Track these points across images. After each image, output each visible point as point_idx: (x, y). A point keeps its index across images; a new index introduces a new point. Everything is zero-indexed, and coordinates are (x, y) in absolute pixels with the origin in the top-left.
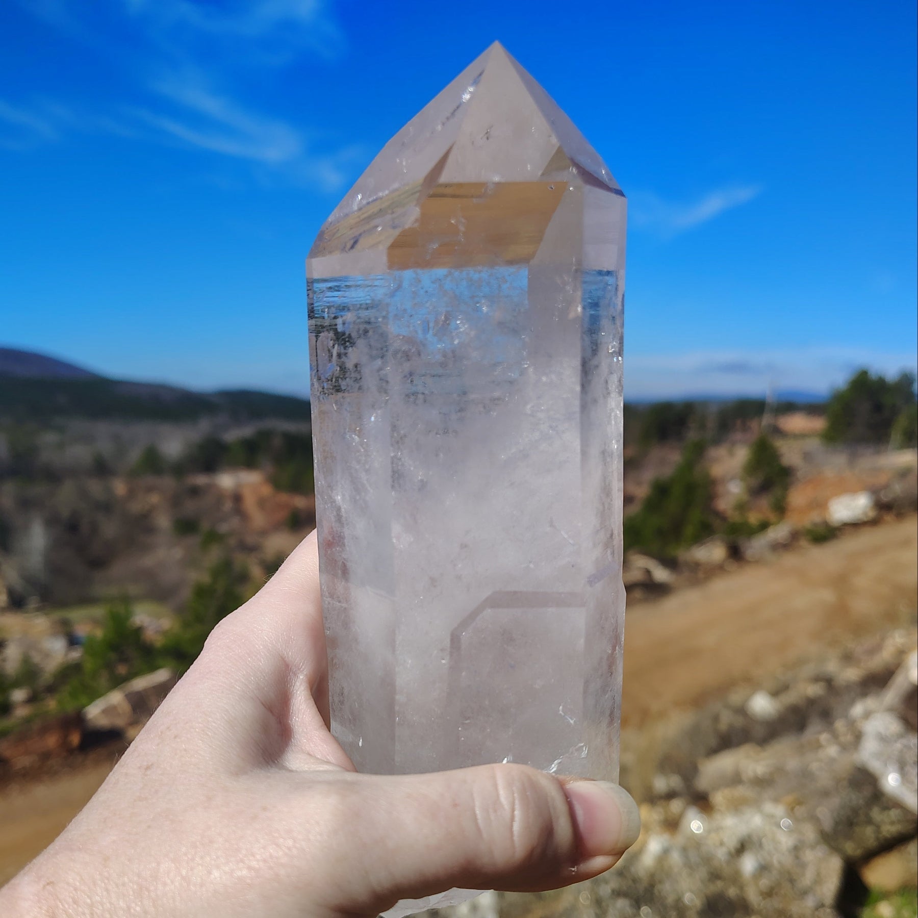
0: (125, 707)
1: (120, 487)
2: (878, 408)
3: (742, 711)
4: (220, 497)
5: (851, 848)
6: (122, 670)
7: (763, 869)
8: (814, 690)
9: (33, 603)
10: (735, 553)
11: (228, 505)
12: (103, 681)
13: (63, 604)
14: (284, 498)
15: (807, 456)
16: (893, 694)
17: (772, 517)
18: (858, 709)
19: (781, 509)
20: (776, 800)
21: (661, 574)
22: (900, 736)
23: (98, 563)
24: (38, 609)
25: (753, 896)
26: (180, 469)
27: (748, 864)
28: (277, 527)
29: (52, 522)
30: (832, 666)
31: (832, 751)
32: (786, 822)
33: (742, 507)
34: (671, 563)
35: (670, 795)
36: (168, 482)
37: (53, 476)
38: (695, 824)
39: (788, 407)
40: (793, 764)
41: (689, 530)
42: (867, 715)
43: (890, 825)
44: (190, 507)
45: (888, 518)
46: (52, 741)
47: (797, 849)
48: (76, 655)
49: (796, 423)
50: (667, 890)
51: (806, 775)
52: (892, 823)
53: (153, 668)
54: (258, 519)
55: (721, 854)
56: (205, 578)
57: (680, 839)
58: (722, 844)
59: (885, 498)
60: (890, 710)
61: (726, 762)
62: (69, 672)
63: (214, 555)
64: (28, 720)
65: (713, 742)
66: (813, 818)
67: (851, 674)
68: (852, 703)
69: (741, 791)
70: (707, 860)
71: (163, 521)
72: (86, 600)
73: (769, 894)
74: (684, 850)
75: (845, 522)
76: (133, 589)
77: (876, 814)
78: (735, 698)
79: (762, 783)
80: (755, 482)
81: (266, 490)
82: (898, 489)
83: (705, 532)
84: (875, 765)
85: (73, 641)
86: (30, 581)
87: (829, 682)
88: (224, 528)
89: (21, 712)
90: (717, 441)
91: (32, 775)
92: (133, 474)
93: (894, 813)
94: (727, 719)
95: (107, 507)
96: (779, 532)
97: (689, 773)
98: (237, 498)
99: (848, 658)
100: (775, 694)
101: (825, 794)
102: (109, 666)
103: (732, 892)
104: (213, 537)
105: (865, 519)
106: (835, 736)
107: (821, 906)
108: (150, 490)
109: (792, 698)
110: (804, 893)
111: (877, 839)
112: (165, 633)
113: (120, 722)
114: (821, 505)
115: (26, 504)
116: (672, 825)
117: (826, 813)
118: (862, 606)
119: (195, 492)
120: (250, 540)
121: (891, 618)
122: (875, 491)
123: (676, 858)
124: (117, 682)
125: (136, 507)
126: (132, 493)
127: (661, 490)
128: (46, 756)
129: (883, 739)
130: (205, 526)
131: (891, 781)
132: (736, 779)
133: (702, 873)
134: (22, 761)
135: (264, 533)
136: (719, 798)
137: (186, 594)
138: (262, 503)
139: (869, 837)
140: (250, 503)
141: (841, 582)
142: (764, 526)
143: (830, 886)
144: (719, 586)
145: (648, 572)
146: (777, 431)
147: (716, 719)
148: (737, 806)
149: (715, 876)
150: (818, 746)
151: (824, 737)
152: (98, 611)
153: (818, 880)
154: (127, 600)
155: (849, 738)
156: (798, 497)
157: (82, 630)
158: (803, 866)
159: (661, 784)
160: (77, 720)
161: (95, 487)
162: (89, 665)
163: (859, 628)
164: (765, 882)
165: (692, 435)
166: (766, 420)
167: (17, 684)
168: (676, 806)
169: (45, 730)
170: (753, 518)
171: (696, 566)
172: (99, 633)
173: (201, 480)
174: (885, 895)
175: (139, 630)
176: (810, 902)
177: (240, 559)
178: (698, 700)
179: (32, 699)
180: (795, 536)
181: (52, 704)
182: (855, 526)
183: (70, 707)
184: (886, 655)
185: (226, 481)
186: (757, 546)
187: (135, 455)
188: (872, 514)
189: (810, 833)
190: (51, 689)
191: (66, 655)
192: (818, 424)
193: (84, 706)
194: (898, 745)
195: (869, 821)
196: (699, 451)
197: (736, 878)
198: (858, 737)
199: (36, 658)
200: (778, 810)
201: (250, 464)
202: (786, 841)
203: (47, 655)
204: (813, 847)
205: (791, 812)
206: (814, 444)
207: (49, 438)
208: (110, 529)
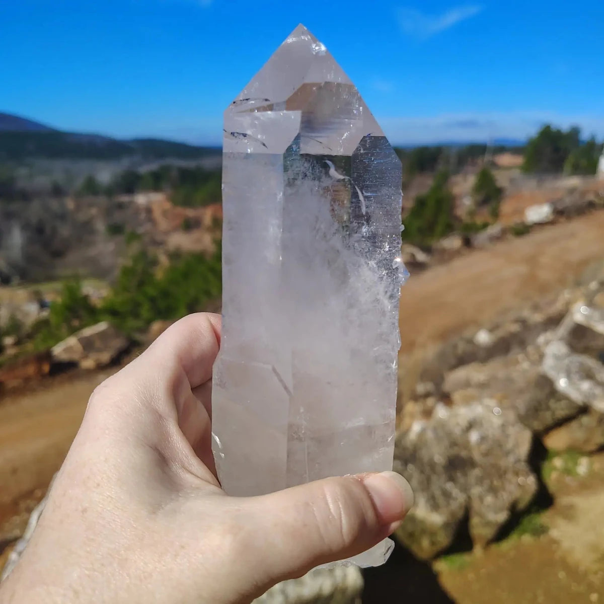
0: (79, 347)
1: (70, 204)
2: (556, 150)
3: (470, 341)
4: (137, 210)
5: (538, 425)
6: (76, 323)
7: (483, 439)
8: (515, 328)
9: (16, 280)
10: (468, 243)
11: (143, 216)
12: (64, 330)
13: (36, 281)
14: (180, 210)
15: (512, 181)
16: (563, 330)
17: (490, 220)
18: (541, 339)
19: (496, 215)
20: (491, 397)
21: (421, 257)
22: (568, 356)
23: (58, 254)
24: (19, 285)
25: (477, 456)
26: (110, 192)
27: (474, 436)
28: (175, 229)
29: (26, 227)
30: (526, 313)
31: (525, 365)
32: (497, 410)
33: (472, 214)
34: (427, 250)
35: (427, 395)
36: (102, 200)
37: (26, 196)
38: (441, 412)
39: (501, 149)
40: (501, 374)
41: (439, 228)
42: (547, 343)
43: (561, 410)
44: (118, 217)
45: (562, 220)
46: (31, 370)
47: (503, 426)
48: (45, 314)
49: (505, 160)
50: (424, 454)
51: (509, 380)
52: (562, 409)
53: (96, 322)
54: (163, 224)
55: (457, 431)
56: (129, 263)
57: (432, 423)
58: (458, 424)
59: (560, 207)
60: (561, 339)
61: (461, 374)
62: (41, 325)
63: (135, 248)
64: (16, 356)
65: (453, 361)
66: (514, 407)
67: (537, 318)
68: (538, 335)
69: (470, 391)
70: (449, 434)
71: (100, 226)
72: (51, 278)
73: (486, 454)
74: (435, 429)
75: (535, 222)
76: (82, 271)
77: (552, 404)
78: (467, 334)
79: (483, 386)
80: (479, 198)
81: (168, 206)
82: (568, 201)
83: (449, 229)
84: (551, 374)
85: (43, 305)
86: (13, 266)
87: (523, 322)
88: (141, 230)
89: (11, 352)
90: (457, 172)
91: (20, 392)
92: (78, 195)
93: (563, 403)
94: (462, 347)
95: (63, 217)
96: (494, 229)
97: (438, 380)
98: (149, 210)
99: (536, 308)
100: (491, 330)
101: (521, 392)
102: (67, 321)
103: (464, 454)
104: (134, 236)
105: (547, 221)
106: (527, 356)
107: (518, 461)
108: (91, 205)
109: (501, 333)
110: (507, 453)
111: (553, 419)
112: (104, 299)
113: (75, 357)
114: (520, 212)
115: (9, 216)
116: (428, 413)
117: (522, 403)
118: (545, 275)
119: (121, 206)
120: (159, 238)
121: (562, 282)
122: (553, 203)
123: (430, 435)
124: (73, 331)
125: (82, 217)
126: (78, 208)
127: (421, 203)
128: (27, 379)
129: (557, 358)
130: (128, 229)
131: (562, 383)
132: (467, 384)
133: (446, 443)
134: (12, 383)
135: (167, 233)
136: (457, 396)
137: (117, 273)
138: (165, 213)
139: (547, 418)
140: (157, 214)
141: (532, 260)
142: (485, 226)
143: (524, 448)
144: (458, 264)
145: (413, 256)
146: (494, 165)
147: (455, 347)
148: (468, 401)
149: (454, 444)
150: (517, 362)
151: (520, 357)
152: (58, 286)
153: (517, 445)
154: (77, 278)
155: (536, 357)
156: (506, 207)
157: (49, 298)
158: (507, 436)
159: (421, 388)
160: (47, 356)
161: (54, 204)
162: (54, 320)
163: (544, 289)
164: (484, 447)
165: (441, 167)
166: (487, 158)
167: (7, 333)
168: (430, 401)
169: (26, 363)
170: (479, 221)
171: (443, 251)
172: (59, 300)
173: (125, 199)
174: (558, 454)
175: (86, 298)
176: (511, 459)
177: (152, 251)
178: (443, 335)
179: (18, 343)
180: (504, 232)
181: (30, 347)
182: (541, 225)
183: (42, 348)
184: (559, 306)
185: (141, 199)
186: (481, 238)
187: (79, 183)
188: (551, 217)
189: (511, 416)
190: (30, 336)
191: (39, 313)
192: (519, 160)
193: (52, 347)
194: (566, 361)
195: (548, 408)
196: (445, 178)
197: (466, 445)
198: (542, 356)
199: (19, 316)
200: (491, 402)
201: (156, 188)
202: (497, 421)
203: (27, 314)
204: (513, 425)
205: (500, 404)
206: (516, 173)
207: (22, 172)
208: (65, 231)
